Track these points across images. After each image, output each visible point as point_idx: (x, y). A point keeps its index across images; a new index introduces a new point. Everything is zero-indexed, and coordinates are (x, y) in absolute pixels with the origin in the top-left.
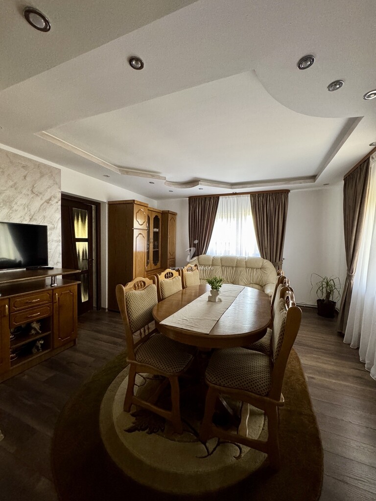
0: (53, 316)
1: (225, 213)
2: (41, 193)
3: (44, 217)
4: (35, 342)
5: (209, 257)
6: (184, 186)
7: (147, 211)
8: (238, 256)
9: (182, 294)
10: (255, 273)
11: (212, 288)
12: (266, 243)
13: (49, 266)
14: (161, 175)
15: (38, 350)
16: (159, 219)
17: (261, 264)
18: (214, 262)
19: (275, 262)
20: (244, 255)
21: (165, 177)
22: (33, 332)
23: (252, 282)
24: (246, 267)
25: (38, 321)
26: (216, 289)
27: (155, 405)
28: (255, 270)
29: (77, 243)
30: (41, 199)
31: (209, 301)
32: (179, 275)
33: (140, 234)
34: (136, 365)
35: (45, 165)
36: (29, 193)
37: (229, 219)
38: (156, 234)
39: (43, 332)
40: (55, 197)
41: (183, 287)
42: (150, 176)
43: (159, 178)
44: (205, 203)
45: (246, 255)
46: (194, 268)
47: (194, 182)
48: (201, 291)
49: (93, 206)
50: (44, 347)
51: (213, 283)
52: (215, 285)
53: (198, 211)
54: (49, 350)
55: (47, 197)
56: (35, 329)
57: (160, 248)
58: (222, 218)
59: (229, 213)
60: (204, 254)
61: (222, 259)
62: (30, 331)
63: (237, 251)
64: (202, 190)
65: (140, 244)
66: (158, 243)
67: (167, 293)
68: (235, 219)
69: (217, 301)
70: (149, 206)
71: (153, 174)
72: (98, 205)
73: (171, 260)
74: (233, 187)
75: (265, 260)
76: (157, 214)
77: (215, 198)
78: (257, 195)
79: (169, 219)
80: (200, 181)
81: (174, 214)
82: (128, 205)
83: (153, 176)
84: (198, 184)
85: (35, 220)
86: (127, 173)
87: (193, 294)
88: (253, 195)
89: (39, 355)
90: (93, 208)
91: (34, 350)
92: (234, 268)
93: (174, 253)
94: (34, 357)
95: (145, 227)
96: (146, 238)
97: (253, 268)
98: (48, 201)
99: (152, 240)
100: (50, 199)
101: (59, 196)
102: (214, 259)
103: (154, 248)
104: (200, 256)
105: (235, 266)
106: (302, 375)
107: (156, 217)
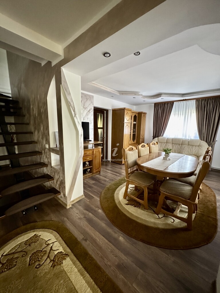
0: (93, 160)
1: (177, 112)
2: (87, 108)
3: (88, 118)
4: (87, 169)
5: (164, 138)
6: (152, 98)
7: (131, 113)
8: (184, 138)
9: (149, 155)
10: (194, 148)
11: (166, 153)
12: (204, 131)
13: (90, 140)
14: (140, 93)
15: (88, 173)
16: (136, 116)
17: (199, 144)
18: (168, 141)
19: (210, 142)
20: (187, 138)
21: (142, 95)
22: (86, 165)
23: (191, 154)
24: (188, 145)
25: (88, 161)
26: (168, 154)
27: (137, 198)
28: (194, 146)
29: (98, 129)
30: (87, 110)
31: (163, 159)
32: (148, 146)
33: (127, 125)
34: (129, 181)
35: (88, 95)
36: (83, 108)
37: (179, 115)
38: (134, 125)
39: (90, 166)
40: (91, 109)
41: (150, 153)
42: (134, 95)
43: (139, 95)
44: (164, 106)
45: (189, 137)
46: (156, 143)
47: (159, 95)
48: (159, 155)
49: (105, 111)
50: (90, 172)
51: (166, 151)
52: (167, 152)
53: (160, 111)
54: (91, 174)
55: (88, 109)
56: (87, 165)
57: (136, 132)
58: (175, 115)
59: (180, 112)
60: (162, 136)
61: (172, 139)
62: (85, 165)
63: (183, 135)
64: (163, 99)
65: (127, 131)
66: (135, 130)
67: (142, 155)
68: (184, 116)
69: (168, 159)
70: (132, 110)
71: (135, 93)
72: (107, 111)
73: (142, 139)
74: (184, 96)
75: (203, 141)
76: (135, 114)
77: (172, 103)
78: (201, 100)
79: (142, 116)
80: (162, 94)
81: (145, 114)
82: (122, 111)
83: (135, 94)
84: (161, 97)
85: (85, 120)
86: (122, 94)
87: (155, 156)
88: (197, 100)
89: (88, 175)
90: (105, 113)
91: (87, 172)
92: (180, 145)
93: (144, 135)
94: (87, 175)
95: (130, 121)
96: (130, 127)
97: (193, 146)
98: (89, 111)
99: (132, 128)
100: (90, 110)
101: (93, 108)
102: (168, 139)
103: (133, 132)
104: (159, 137)
105: (181, 143)
106: (215, 203)
107: (135, 115)
